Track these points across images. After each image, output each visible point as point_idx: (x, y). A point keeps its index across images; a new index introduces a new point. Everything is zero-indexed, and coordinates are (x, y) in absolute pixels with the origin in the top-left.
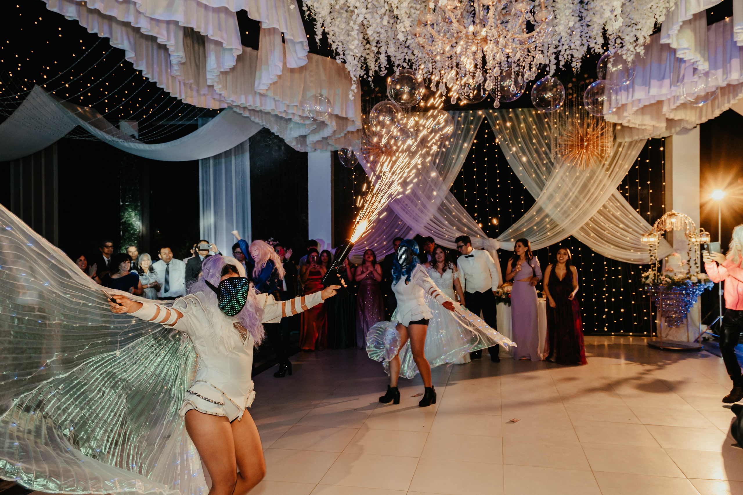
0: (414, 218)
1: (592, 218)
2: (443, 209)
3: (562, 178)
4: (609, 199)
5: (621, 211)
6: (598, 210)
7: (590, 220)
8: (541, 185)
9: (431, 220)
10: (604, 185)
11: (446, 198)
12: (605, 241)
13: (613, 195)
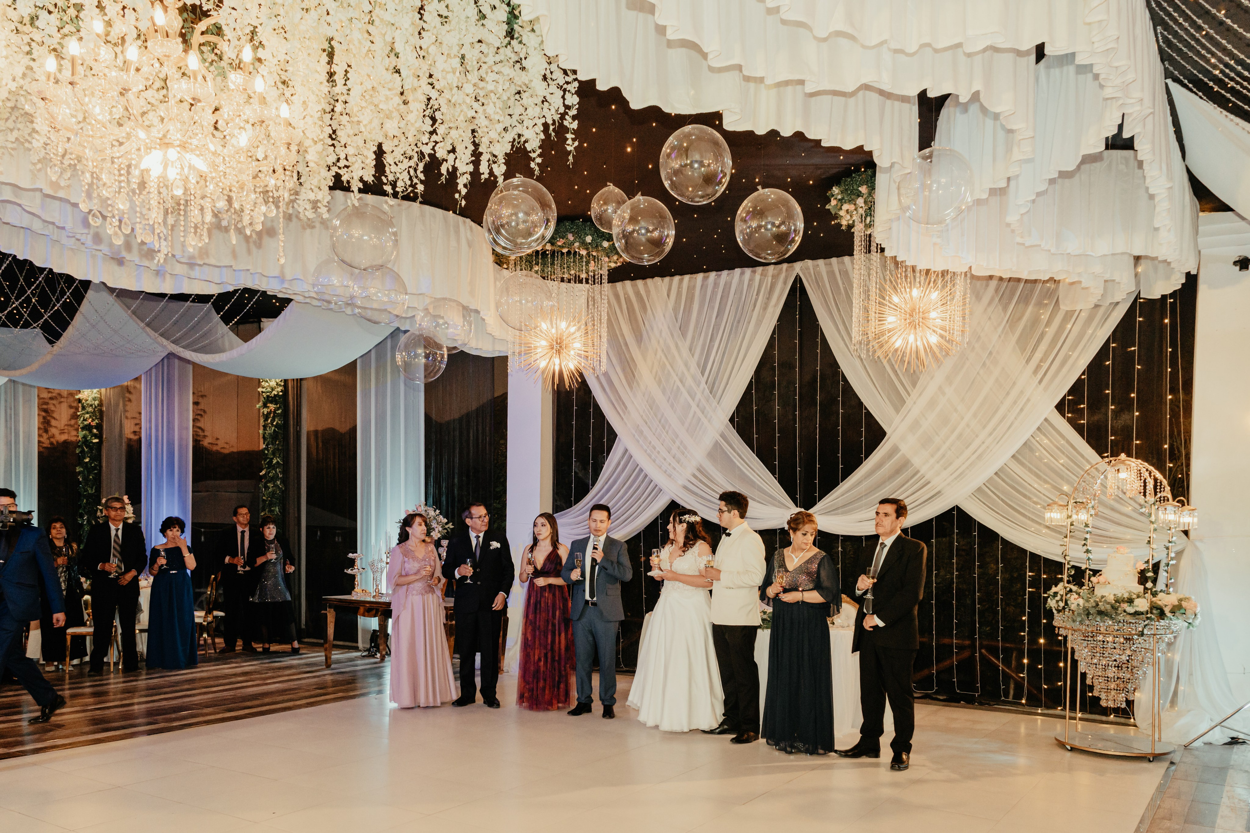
0: (665, 472)
1: (1001, 469)
2: (716, 453)
3: (940, 388)
4: (1039, 429)
5: (1067, 456)
6: (1013, 451)
7: (996, 474)
8: (899, 402)
9: (695, 476)
10: (1028, 400)
11: (723, 436)
12: (1029, 519)
13: (1046, 420)
